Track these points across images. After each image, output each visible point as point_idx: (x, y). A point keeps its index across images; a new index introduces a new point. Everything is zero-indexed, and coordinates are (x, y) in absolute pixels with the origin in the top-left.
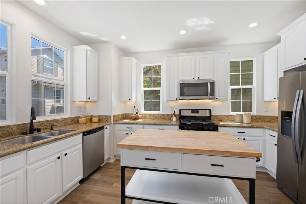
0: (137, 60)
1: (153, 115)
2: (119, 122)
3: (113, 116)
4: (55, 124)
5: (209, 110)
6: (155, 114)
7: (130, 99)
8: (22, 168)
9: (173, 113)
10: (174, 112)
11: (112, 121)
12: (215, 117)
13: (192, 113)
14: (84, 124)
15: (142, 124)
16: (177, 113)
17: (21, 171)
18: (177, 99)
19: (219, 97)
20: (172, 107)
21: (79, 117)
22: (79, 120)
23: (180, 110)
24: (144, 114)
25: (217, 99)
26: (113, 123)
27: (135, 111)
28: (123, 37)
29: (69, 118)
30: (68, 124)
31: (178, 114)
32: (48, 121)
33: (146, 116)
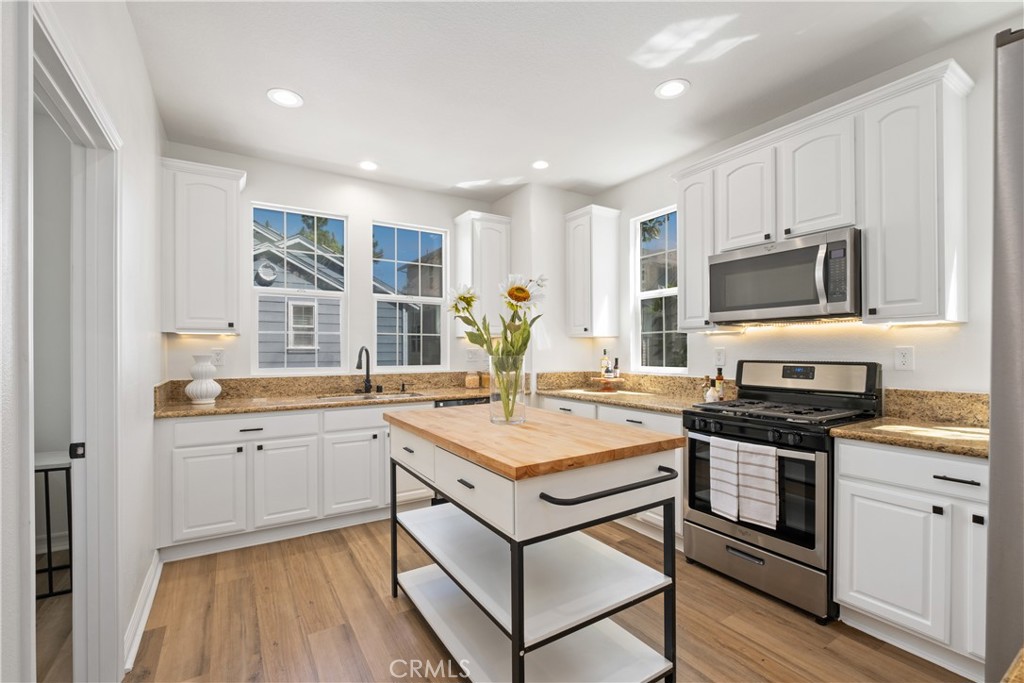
0: (617, 209)
1: (660, 380)
2: (555, 392)
3: (538, 375)
4: (415, 381)
5: (865, 367)
6: (667, 377)
7: (586, 330)
8: (315, 434)
9: (714, 375)
10: (720, 370)
11: (533, 388)
12: (913, 401)
13: (785, 375)
14: (473, 388)
15: (615, 404)
16: (730, 375)
17: (315, 438)
18: (707, 323)
19: (887, 302)
20: (719, 353)
21: (465, 374)
22: (464, 380)
23: (741, 364)
24: (637, 376)
25: (873, 312)
26: (538, 394)
27: (604, 363)
28: (540, 165)
29: (446, 374)
30: (443, 386)
31: (733, 378)
32: (400, 375)
33: (642, 381)
